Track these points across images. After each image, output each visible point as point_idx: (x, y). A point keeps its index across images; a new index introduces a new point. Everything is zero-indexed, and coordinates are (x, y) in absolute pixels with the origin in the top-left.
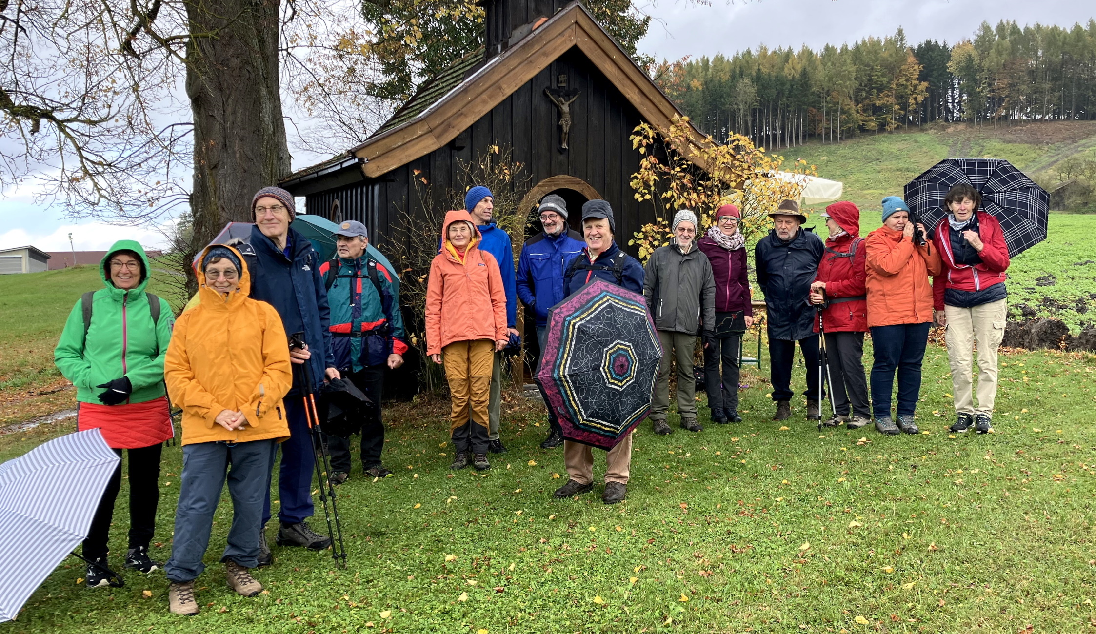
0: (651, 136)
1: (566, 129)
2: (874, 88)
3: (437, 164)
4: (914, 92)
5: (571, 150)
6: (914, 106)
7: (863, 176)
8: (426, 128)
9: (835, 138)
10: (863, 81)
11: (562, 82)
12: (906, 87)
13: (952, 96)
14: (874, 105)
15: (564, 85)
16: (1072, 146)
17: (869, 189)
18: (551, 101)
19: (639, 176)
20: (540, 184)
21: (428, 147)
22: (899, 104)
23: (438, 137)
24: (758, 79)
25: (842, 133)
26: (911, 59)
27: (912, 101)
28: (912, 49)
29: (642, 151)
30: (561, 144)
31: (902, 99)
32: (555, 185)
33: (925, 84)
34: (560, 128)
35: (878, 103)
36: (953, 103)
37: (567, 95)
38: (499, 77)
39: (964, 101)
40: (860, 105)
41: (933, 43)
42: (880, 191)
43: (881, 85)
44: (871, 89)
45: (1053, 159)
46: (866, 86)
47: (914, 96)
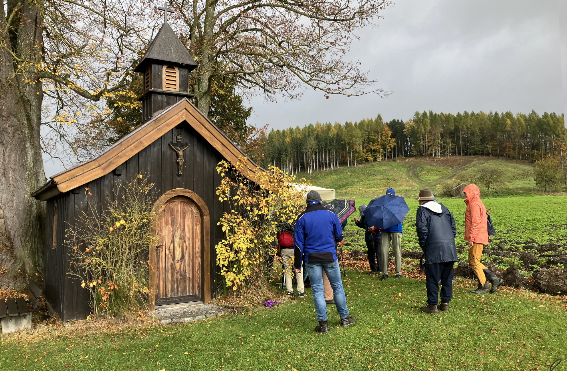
0: (227, 167)
1: (181, 164)
2: (371, 141)
3: (105, 183)
4: (389, 143)
5: (185, 175)
6: (390, 150)
7: (367, 182)
8: (97, 164)
9: (354, 164)
10: (365, 138)
11: (179, 139)
12: (385, 141)
13: (407, 145)
14: (371, 149)
15: (180, 141)
16: (462, 167)
17: (370, 188)
18: (173, 149)
19: (220, 188)
20: (166, 193)
21: (98, 174)
22: (382, 148)
23: (104, 169)
24: (317, 137)
25: (357, 162)
26: (387, 128)
27: (388, 147)
28: (387, 124)
29: (223, 175)
30: (178, 172)
31: (384, 147)
32: (175, 194)
33: (394, 140)
34: (178, 163)
35: (373, 148)
36: (407, 148)
37: (182, 146)
38: (140, 137)
39: (413, 147)
40: (365, 149)
41: (396, 121)
42: (375, 189)
43: (374, 140)
44: (369, 142)
45: (454, 174)
46: (367, 140)
47: (389, 145)
